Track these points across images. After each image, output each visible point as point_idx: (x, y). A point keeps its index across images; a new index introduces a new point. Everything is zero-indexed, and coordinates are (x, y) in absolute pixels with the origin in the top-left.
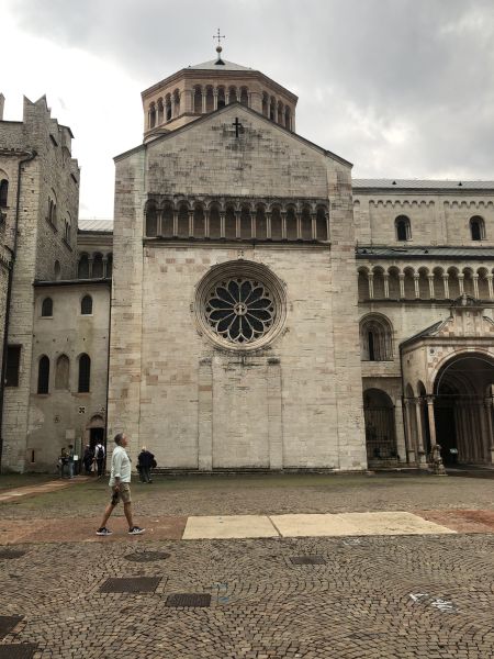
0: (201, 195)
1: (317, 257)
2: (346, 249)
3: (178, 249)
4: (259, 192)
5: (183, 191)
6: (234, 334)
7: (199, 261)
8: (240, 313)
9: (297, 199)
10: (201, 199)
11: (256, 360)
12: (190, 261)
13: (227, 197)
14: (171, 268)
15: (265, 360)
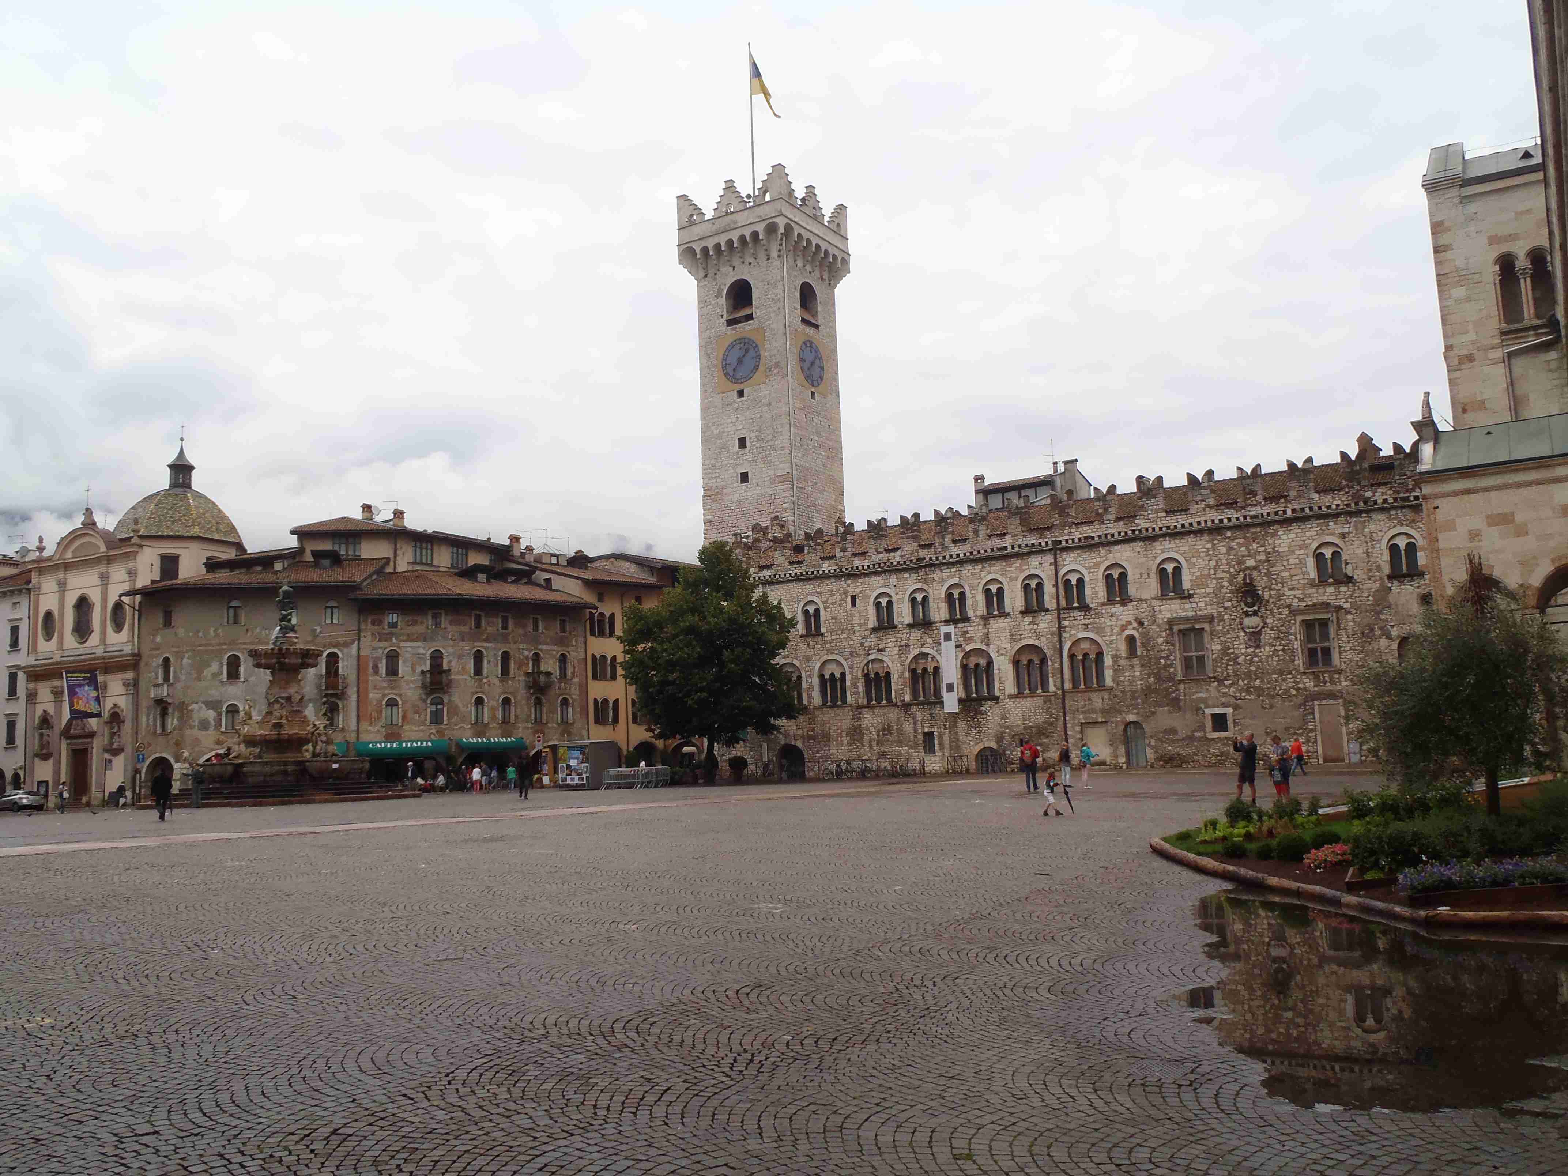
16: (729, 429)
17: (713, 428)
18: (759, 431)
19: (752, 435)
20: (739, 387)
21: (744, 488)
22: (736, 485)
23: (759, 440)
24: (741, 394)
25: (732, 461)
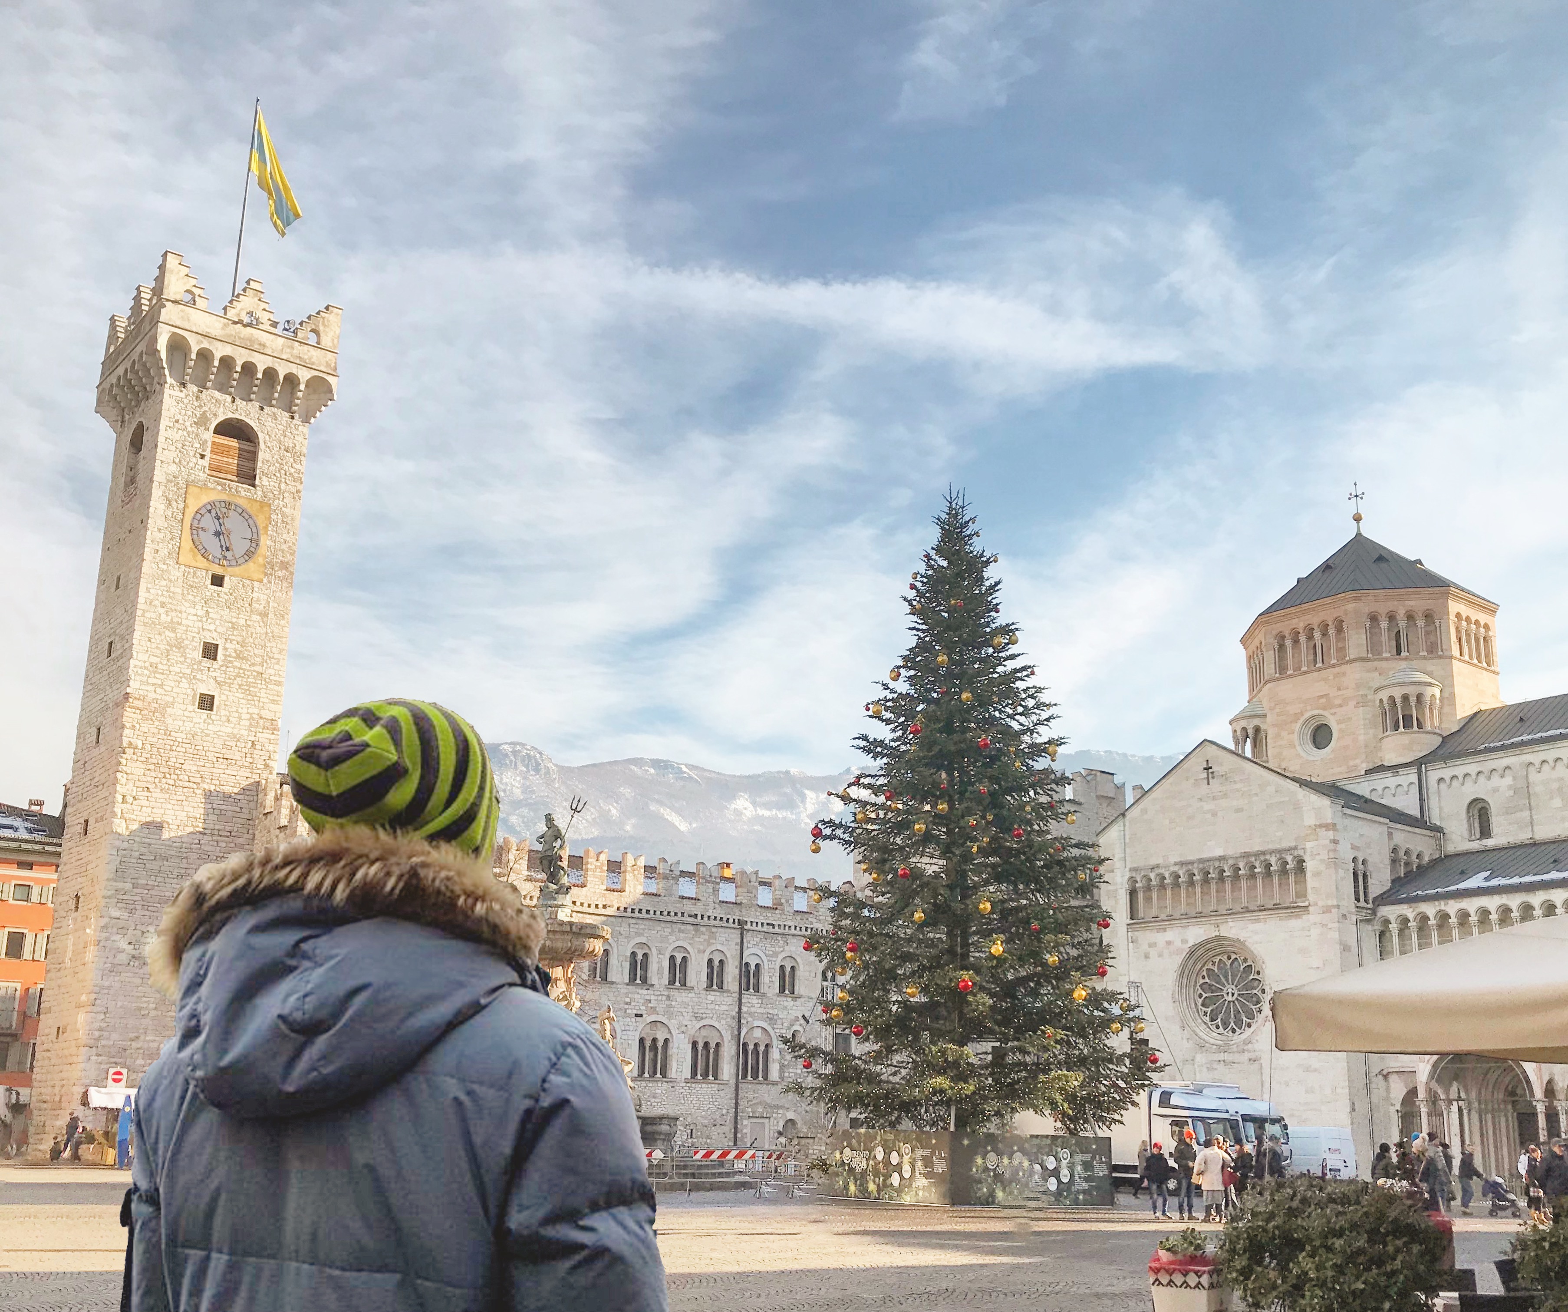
0: (1176, 864)
1: (1295, 923)
2: (1327, 910)
3: (1158, 930)
4: (1233, 849)
5: (1160, 861)
6: (1226, 1025)
7: (1178, 943)
8: (1230, 998)
9: (1272, 852)
10: (1176, 868)
11: (1236, 1057)
12: (1169, 943)
13: (1201, 861)
14: (1153, 953)
15: (1247, 1056)
16: (191, 624)
17: (162, 610)
18: (243, 644)
19: (228, 645)
20: (219, 571)
21: (205, 716)
22: (191, 708)
23: (238, 657)
24: (218, 581)
25: (189, 671)
